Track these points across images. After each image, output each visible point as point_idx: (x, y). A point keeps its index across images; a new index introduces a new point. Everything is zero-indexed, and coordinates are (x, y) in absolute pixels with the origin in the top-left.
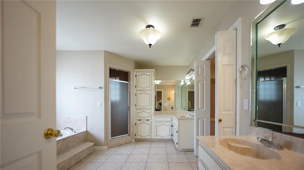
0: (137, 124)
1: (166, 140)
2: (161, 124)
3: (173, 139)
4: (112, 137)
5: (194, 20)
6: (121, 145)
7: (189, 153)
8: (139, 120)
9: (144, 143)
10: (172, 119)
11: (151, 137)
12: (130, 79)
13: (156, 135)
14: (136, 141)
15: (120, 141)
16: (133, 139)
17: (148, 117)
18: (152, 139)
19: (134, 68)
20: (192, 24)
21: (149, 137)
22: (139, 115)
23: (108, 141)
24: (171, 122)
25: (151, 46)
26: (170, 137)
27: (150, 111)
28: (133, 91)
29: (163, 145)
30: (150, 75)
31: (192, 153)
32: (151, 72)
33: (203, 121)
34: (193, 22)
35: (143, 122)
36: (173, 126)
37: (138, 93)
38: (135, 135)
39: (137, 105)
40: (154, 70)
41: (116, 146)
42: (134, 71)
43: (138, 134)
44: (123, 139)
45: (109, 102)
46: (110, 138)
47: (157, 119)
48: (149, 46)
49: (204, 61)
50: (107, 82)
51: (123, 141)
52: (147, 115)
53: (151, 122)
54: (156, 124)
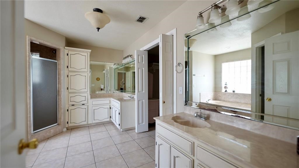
0: (69, 111)
1: (104, 123)
2: (99, 107)
3: (111, 121)
4: (34, 131)
5: (141, 17)
6: (48, 138)
7: (130, 131)
8: (72, 105)
9: (80, 130)
10: (110, 101)
11: (88, 122)
12: (59, 57)
13: (93, 120)
14: (67, 129)
15: (48, 134)
16: (64, 128)
17: (84, 101)
18: (88, 124)
19: (65, 46)
20: (138, 20)
21: (85, 123)
22: (72, 99)
23: (29, 137)
24: (110, 104)
25: (99, 30)
26: (108, 120)
27: (86, 95)
28: (63, 72)
29: (103, 129)
30: (85, 56)
31: (134, 131)
32: (87, 52)
33: (143, 102)
34: (139, 19)
35: (78, 107)
36: (111, 108)
37: (70, 74)
38: (67, 123)
39: (69, 88)
40: (90, 51)
41: (42, 141)
42: (65, 48)
43: (71, 122)
44: (52, 130)
45: (30, 86)
46: (32, 132)
47: (94, 103)
48: (97, 30)
49: (142, 51)
50: (28, 59)
51: (52, 133)
52: (83, 99)
53: (88, 106)
54: (94, 108)
